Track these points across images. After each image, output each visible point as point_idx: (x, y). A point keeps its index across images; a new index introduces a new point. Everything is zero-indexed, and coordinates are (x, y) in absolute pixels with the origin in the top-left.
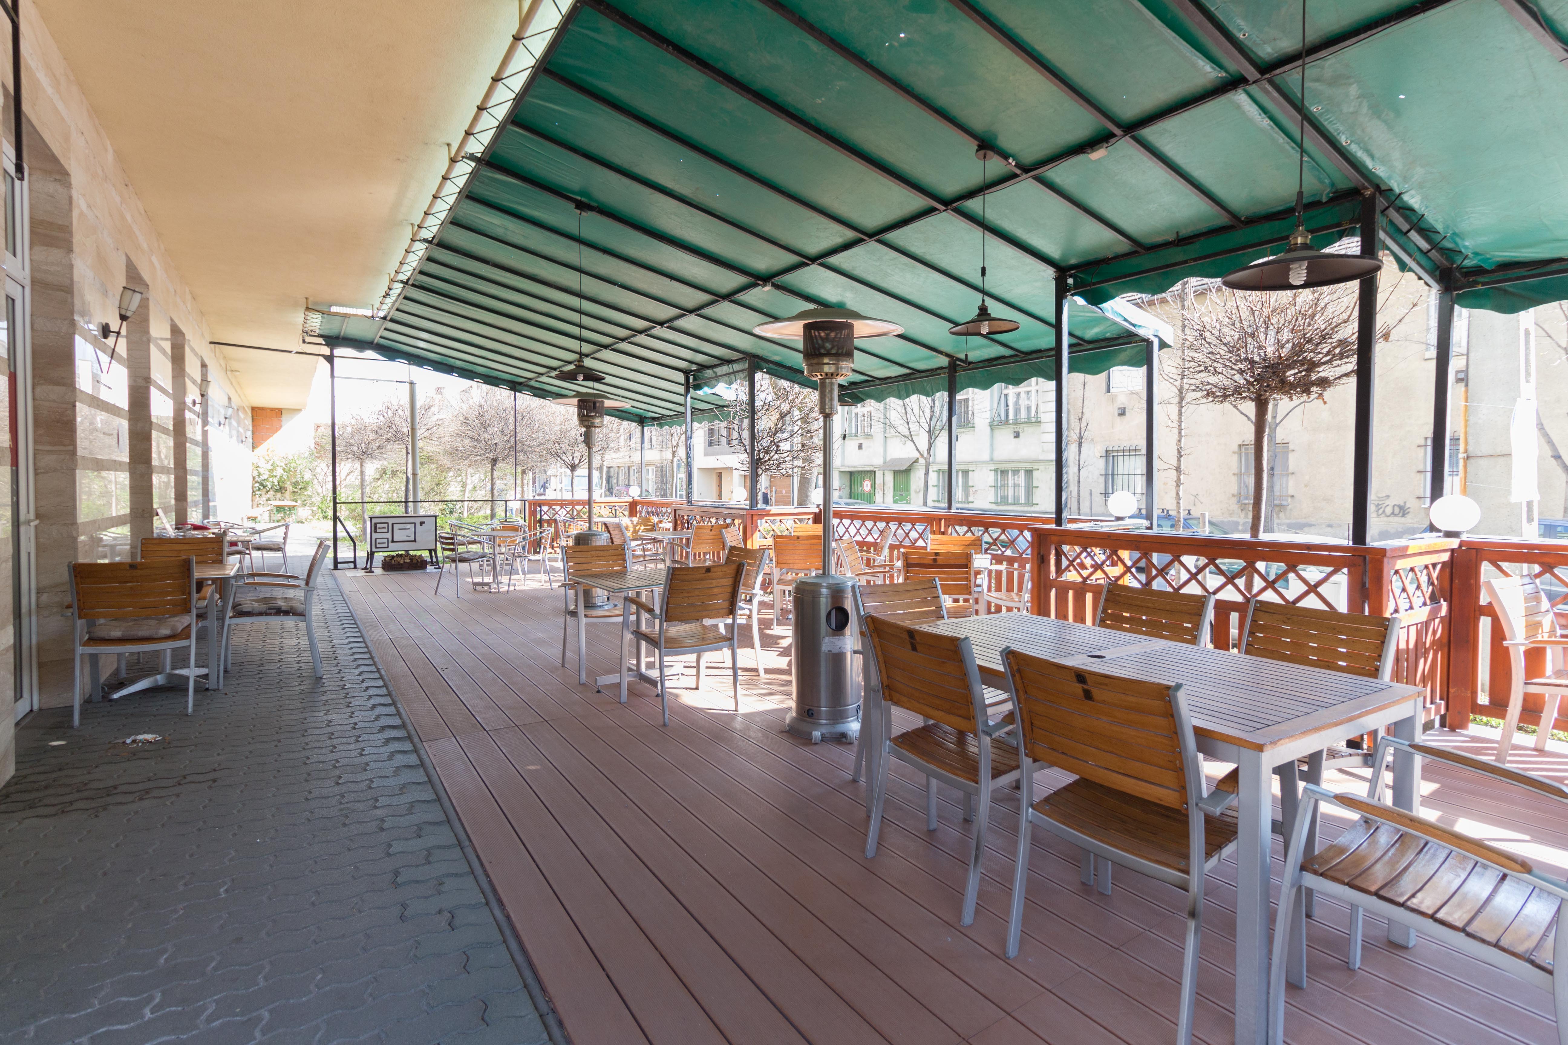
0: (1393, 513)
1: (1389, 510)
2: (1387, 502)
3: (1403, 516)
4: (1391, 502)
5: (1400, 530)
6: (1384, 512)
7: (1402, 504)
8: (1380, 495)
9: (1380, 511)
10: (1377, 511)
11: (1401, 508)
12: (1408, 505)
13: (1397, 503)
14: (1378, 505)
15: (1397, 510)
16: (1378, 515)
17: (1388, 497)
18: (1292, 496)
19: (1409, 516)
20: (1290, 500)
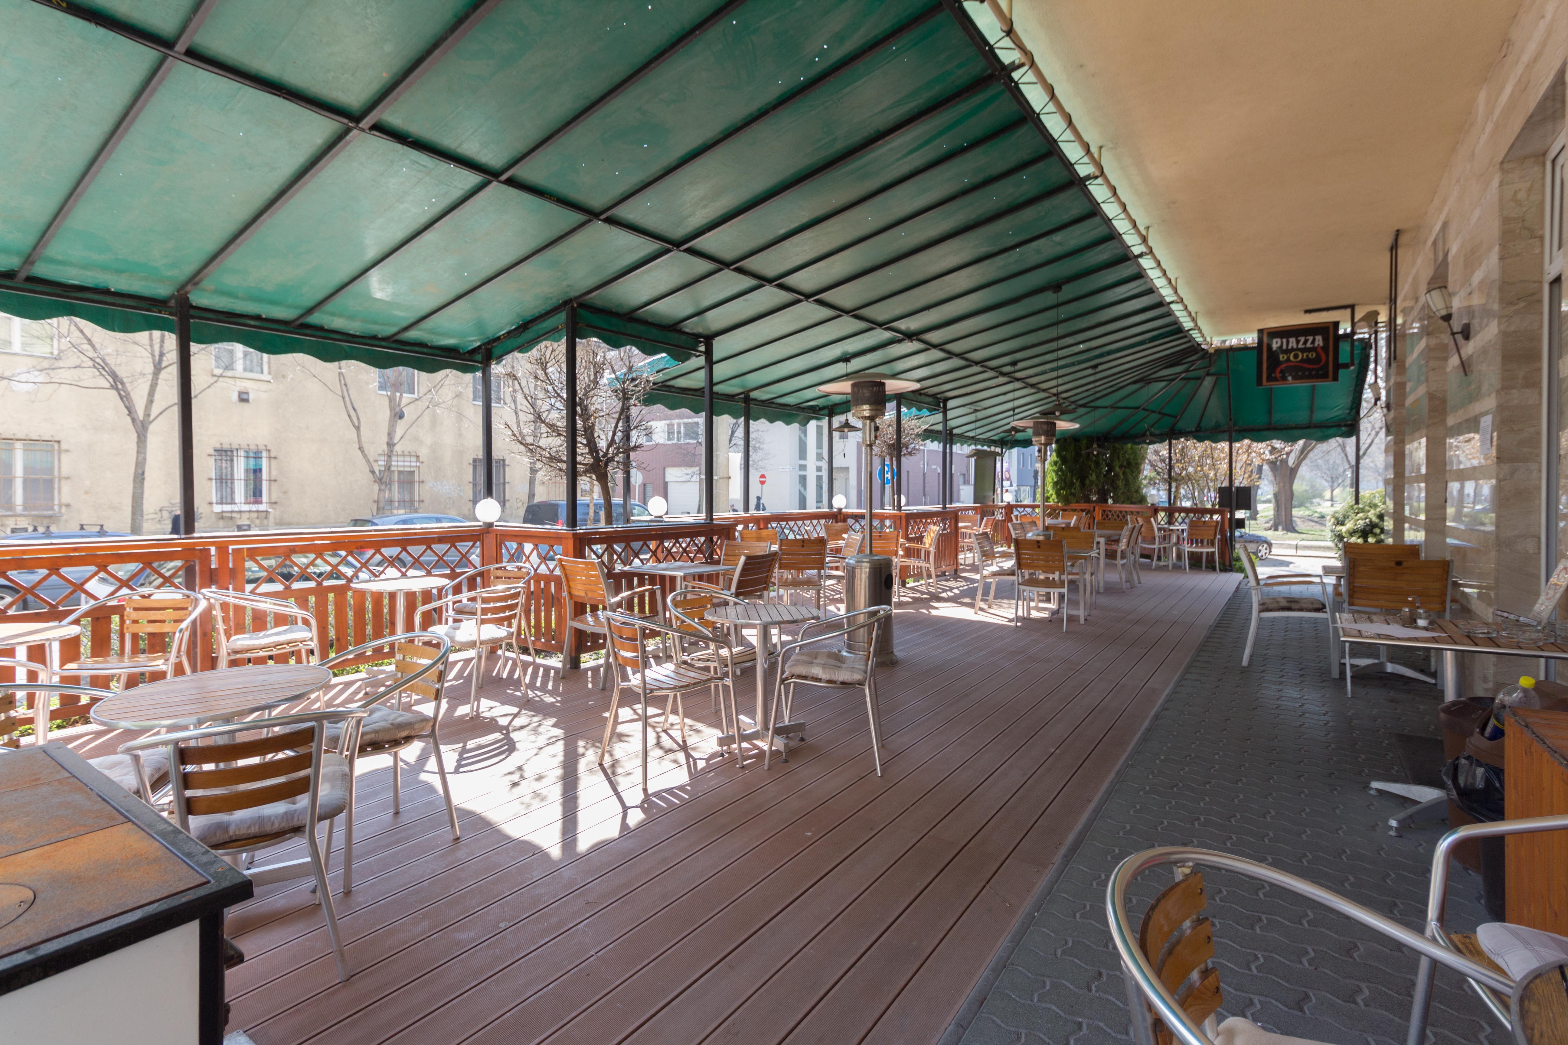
18: (66, 505)
20: (64, 510)
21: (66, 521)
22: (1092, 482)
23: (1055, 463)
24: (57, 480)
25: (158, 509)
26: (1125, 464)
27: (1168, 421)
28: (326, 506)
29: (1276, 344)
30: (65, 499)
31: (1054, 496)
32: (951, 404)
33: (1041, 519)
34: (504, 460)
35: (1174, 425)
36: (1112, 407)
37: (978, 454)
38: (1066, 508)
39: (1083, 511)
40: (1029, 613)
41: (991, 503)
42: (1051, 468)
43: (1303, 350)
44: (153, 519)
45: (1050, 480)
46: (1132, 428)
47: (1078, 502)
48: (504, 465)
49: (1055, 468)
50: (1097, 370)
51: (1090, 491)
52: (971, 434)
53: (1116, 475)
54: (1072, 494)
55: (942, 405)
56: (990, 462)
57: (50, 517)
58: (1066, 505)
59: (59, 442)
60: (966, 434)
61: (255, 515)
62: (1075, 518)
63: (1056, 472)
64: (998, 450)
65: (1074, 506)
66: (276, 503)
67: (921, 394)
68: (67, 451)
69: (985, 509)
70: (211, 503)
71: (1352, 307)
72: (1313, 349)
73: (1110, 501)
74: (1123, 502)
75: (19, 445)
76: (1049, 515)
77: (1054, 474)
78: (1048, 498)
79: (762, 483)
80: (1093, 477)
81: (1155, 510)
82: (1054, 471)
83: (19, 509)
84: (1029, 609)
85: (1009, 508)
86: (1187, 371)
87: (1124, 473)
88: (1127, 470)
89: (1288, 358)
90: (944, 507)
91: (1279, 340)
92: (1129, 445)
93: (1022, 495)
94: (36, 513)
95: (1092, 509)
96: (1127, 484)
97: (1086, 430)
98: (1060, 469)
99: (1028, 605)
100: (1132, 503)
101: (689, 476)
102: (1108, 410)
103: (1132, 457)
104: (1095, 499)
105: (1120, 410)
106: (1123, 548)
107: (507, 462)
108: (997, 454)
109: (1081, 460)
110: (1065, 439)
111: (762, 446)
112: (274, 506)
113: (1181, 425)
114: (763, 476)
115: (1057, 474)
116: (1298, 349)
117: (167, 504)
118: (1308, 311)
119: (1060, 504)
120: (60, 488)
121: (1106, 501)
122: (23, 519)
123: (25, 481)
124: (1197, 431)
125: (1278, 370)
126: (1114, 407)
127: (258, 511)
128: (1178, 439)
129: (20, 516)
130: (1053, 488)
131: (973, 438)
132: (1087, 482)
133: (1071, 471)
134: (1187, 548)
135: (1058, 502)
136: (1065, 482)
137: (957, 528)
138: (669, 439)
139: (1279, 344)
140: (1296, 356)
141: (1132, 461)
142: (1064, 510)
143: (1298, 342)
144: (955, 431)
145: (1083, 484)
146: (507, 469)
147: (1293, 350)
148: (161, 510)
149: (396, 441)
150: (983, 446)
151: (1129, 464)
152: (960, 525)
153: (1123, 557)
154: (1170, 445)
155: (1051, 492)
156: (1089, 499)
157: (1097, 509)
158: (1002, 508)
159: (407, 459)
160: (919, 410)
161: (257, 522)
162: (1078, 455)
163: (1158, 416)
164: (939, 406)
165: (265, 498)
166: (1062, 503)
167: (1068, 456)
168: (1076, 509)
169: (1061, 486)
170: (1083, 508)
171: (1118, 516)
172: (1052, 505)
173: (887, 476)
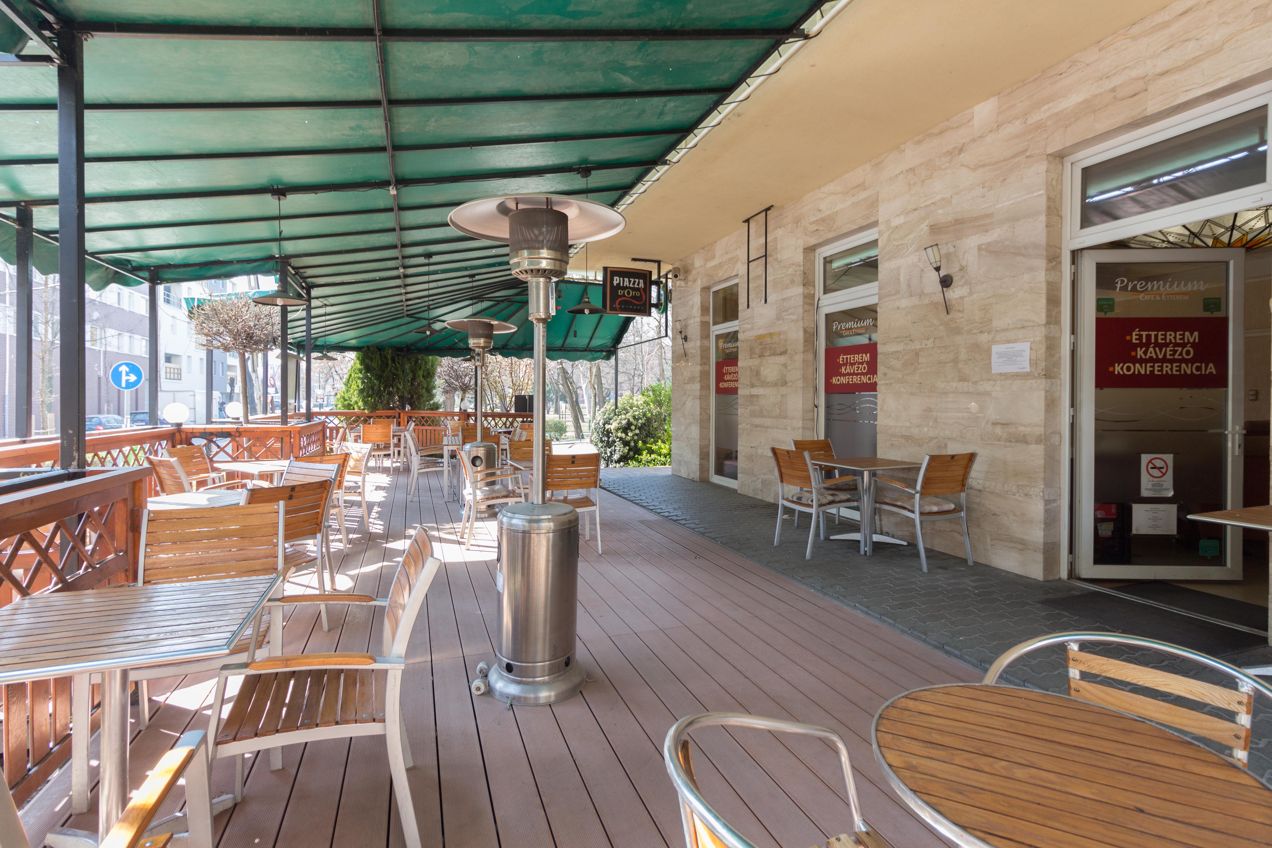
29: (616, 280)
31: (361, 404)
38: (372, 414)
39: (389, 417)
43: (633, 289)
46: (438, 342)
47: (384, 409)
54: (379, 400)
55: (305, 292)
58: (372, 412)
63: (362, 380)
65: (380, 412)
71: (659, 262)
72: (638, 289)
77: (359, 382)
78: (353, 405)
82: (359, 378)
89: (624, 293)
91: (618, 278)
92: (430, 357)
95: (398, 415)
98: (366, 377)
100: (427, 409)
110: (368, 347)
115: (363, 382)
116: (630, 288)
118: (634, 260)
119: (366, 411)
125: (617, 302)
130: (359, 395)
133: (378, 379)
135: (364, 409)
136: (372, 388)
139: (618, 282)
140: (629, 293)
142: (371, 417)
143: (630, 282)
147: (626, 288)
155: (355, 399)
157: (402, 415)
162: (385, 365)
166: (368, 409)
167: (374, 365)
168: (381, 417)
169: (367, 393)
170: (389, 414)
171: (427, 421)
172: (355, 413)
173: (128, 378)
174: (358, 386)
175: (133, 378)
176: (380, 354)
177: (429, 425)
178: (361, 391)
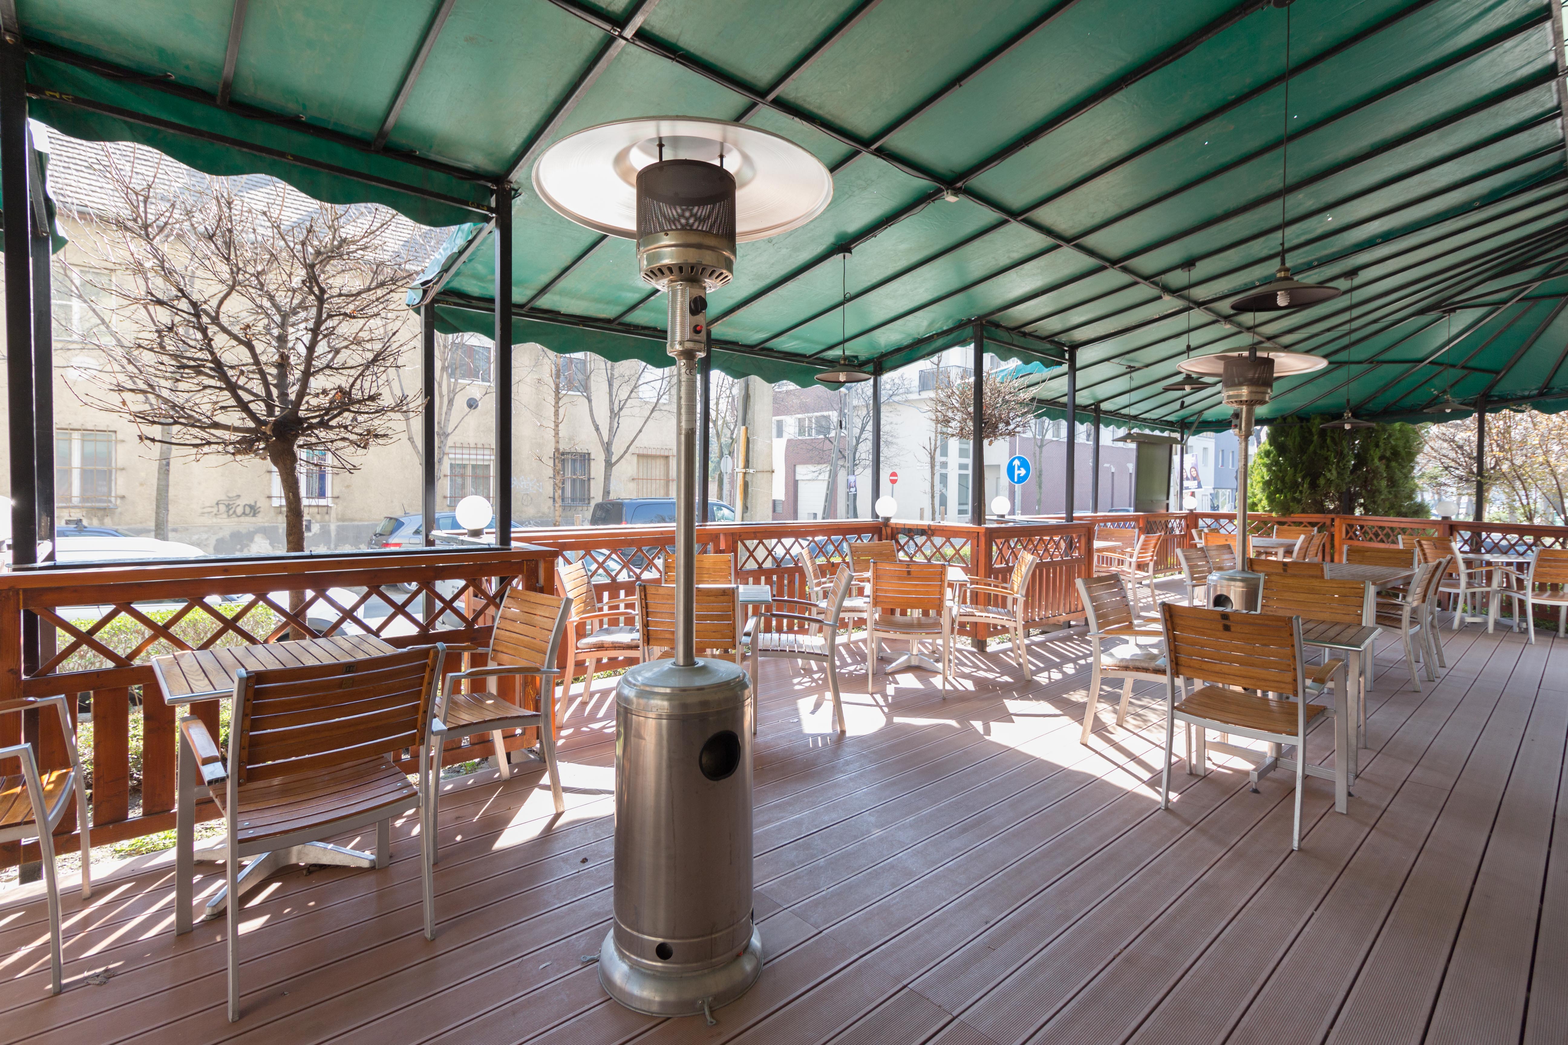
0: (244, 513)
1: (239, 510)
2: (238, 502)
3: (254, 515)
4: (242, 502)
5: (251, 529)
6: (235, 512)
7: (253, 504)
8: (230, 495)
9: (231, 512)
10: (228, 512)
11: (252, 507)
12: (258, 505)
13: (248, 503)
14: (229, 505)
15: (248, 510)
16: (229, 516)
17: (239, 496)
18: (123, 497)
19: (260, 515)
20: (119, 501)
21: (121, 514)
22: (1329, 482)
23: (1267, 454)
24: (114, 471)
25: (215, 502)
26: (1388, 454)
27: (1480, 381)
28: (392, 502)
30: (120, 492)
31: (1265, 502)
32: (1084, 356)
33: (1240, 538)
34: (589, 454)
35: (1492, 386)
36: (1370, 361)
37: (1143, 442)
38: (1283, 519)
39: (1313, 525)
40: (1201, 757)
41: (1164, 511)
42: (1260, 461)
44: (209, 513)
45: (1259, 479)
46: (1407, 395)
47: (1304, 511)
48: (589, 460)
49: (1266, 461)
50: (1357, 281)
51: (1326, 495)
52: (1133, 411)
53: (1375, 472)
54: (1294, 499)
55: (1067, 356)
56: (1162, 453)
57: (104, 509)
58: (1283, 515)
59: (115, 432)
60: (1123, 411)
61: (316, 510)
62: (1302, 537)
63: (1269, 467)
64: (1177, 435)
65: (1297, 517)
66: (338, 497)
67: (1025, 334)
68: (123, 441)
69: (1152, 520)
70: (270, 497)
73: (1358, 512)
74: (1386, 514)
75: (76, 435)
76: (1256, 530)
77: (1264, 470)
78: (1254, 505)
79: (893, 482)
80: (1333, 475)
81: (1451, 527)
82: (1265, 465)
83: (76, 501)
84: (1203, 745)
85: (1192, 518)
86: (1545, 276)
87: (1388, 467)
88: (1393, 464)
90: (1070, 518)
92: (1397, 425)
93: (1221, 499)
94: (89, 505)
95: (1328, 522)
96: (1392, 483)
97: (1320, 402)
98: (1276, 463)
99: (1201, 736)
100: (1399, 514)
101: (816, 474)
102: (1365, 366)
103: (1401, 443)
104: (1332, 507)
105: (1385, 366)
106: (1415, 604)
107: (592, 457)
108: (1175, 441)
109: (1312, 448)
110: (1284, 418)
111: (894, 440)
112: (337, 500)
113: (1505, 386)
114: (894, 474)
115: (1269, 470)
117: (224, 497)
119: (1274, 514)
120: (116, 479)
121: (1352, 511)
122: (78, 510)
123: (84, 473)
124: (1541, 394)
126: (1374, 361)
127: (318, 506)
128: (1496, 410)
129: (74, 507)
130: (1264, 490)
131: (1135, 417)
132: (1322, 481)
133: (1294, 466)
134: (1531, 600)
135: (1271, 511)
136: (1283, 481)
137: (1089, 551)
138: (800, 434)
141: (1400, 449)
142: (1281, 523)
144: (1104, 406)
145: (1314, 486)
146: (592, 463)
148: (217, 504)
149: (449, 431)
150: (1153, 430)
151: (1396, 454)
152: (1097, 544)
153: (1414, 621)
154: (1481, 422)
155: (1259, 496)
156: (1323, 506)
157: (1337, 522)
158: (1181, 518)
159: (480, 452)
160: (1027, 362)
161: (318, 517)
162: (1306, 441)
163: (1460, 373)
164: (1063, 357)
165: (329, 493)
166: (1277, 513)
167: (1290, 443)
168: (1301, 523)
169: (1276, 487)
170: (1314, 520)
171: (1376, 535)
172: (1259, 516)
173: (1019, 472)
174: (1263, 477)
175: (1023, 472)
176: (1301, 427)
177: (1382, 541)
178: (1267, 484)
